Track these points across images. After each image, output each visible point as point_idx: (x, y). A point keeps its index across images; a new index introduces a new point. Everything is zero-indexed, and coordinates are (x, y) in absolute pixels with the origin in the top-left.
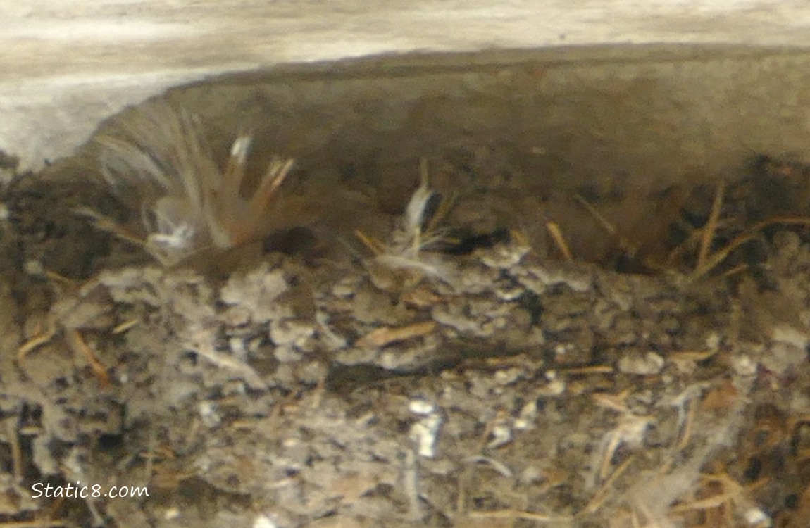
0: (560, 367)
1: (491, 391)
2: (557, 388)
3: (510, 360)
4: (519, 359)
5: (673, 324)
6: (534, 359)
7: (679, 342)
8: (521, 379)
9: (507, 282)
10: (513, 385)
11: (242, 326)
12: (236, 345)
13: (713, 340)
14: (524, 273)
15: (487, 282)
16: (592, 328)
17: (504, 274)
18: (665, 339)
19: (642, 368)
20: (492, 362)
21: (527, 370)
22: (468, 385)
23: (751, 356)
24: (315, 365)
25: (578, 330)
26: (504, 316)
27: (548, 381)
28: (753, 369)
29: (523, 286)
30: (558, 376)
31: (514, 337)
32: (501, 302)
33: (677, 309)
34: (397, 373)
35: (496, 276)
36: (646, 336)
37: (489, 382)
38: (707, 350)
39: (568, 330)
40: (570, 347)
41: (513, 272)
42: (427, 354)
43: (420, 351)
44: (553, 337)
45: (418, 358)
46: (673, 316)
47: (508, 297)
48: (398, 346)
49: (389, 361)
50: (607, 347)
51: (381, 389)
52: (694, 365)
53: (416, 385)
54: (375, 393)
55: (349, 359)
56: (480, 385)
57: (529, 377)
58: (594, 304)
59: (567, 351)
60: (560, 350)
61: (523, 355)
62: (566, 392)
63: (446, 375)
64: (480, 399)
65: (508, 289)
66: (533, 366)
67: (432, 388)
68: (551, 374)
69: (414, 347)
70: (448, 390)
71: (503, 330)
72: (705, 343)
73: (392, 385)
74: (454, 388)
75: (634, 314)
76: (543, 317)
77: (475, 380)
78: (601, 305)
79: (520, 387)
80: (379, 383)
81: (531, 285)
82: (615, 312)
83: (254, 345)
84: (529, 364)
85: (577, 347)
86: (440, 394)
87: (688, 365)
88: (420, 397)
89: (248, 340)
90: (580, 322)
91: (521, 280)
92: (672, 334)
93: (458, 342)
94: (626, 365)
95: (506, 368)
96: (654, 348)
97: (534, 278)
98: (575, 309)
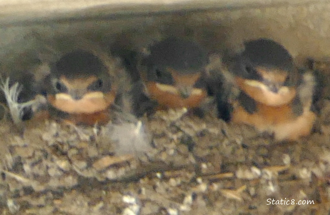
0: (204, 176)
1: (167, 190)
2: (203, 187)
3: (177, 173)
4: (182, 172)
5: (264, 151)
6: (190, 172)
7: (268, 161)
8: (183, 183)
9: (174, 129)
10: (179, 186)
11: (30, 158)
12: (27, 168)
13: (287, 160)
14: (183, 124)
15: (164, 128)
16: (221, 154)
17: (173, 124)
18: (261, 160)
19: (249, 176)
20: (167, 174)
21: (187, 178)
22: (155, 187)
23: (308, 168)
24: (70, 178)
25: (214, 155)
26: (173, 148)
27: (198, 184)
28: (309, 175)
29: (183, 132)
30: (203, 180)
31: (178, 160)
32: (172, 140)
33: (267, 143)
34: (115, 181)
35: (168, 125)
36: (250, 158)
37: (166, 185)
38: (284, 165)
39: (208, 156)
40: (210, 164)
41: (177, 124)
42: (132, 170)
43: (128, 169)
44: (200, 160)
45: (127, 172)
46: (264, 146)
47: (175, 137)
48: (116, 166)
49: (111, 175)
50: (229, 164)
51: (107, 190)
52: (277, 173)
53: (126, 188)
54: (104, 192)
55: (89, 174)
56: (161, 187)
57: (188, 181)
58: (222, 141)
59: (208, 167)
60: (204, 166)
61: (184, 170)
62: (208, 189)
63: (142, 181)
64: (161, 194)
65: (175, 132)
66: (190, 176)
67: (135, 189)
68: (199, 180)
69: (125, 167)
70: (143, 189)
71: (173, 156)
72: (282, 161)
73: (113, 188)
74: (147, 188)
75: (244, 146)
76: (195, 148)
77: (158, 184)
78: (226, 142)
79: (183, 187)
80: (105, 186)
81: (187, 131)
82: (233, 145)
83: (36, 168)
84: (188, 174)
85: (213, 165)
86: (140, 192)
87: (274, 174)
88: (129, 194)
89: (33, 165)
90: (215, 151)
91: (182, 128)
92: (264, 157)
93: (149, 163)
94: (240, 174)
95: (175, 177)
96: (255, 164)
97: (190, 127)
98: (212, 144)
